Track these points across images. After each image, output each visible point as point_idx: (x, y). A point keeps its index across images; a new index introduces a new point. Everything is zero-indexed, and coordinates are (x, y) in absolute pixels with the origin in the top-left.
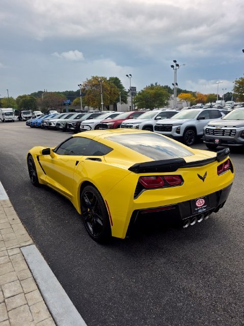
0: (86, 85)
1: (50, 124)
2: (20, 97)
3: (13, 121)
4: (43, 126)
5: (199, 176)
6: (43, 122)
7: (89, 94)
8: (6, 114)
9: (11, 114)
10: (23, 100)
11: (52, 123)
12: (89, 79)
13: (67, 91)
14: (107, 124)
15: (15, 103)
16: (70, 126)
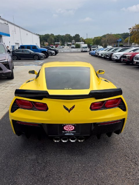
0: (134, 28)
1: (98, 54)
2: (95, 38)
3: (86, 52)
4: (95, 55)
5: (65, 107)
6: (96, 53)
7: (134, 35)
8: (84, 48)
9: (86, 47)
10: (96, 40)
11: (99, 54)
12: (137, 24)
13: (124, 33)
14: (127, 56)
15: (92, 41)
16: (107, 56)
